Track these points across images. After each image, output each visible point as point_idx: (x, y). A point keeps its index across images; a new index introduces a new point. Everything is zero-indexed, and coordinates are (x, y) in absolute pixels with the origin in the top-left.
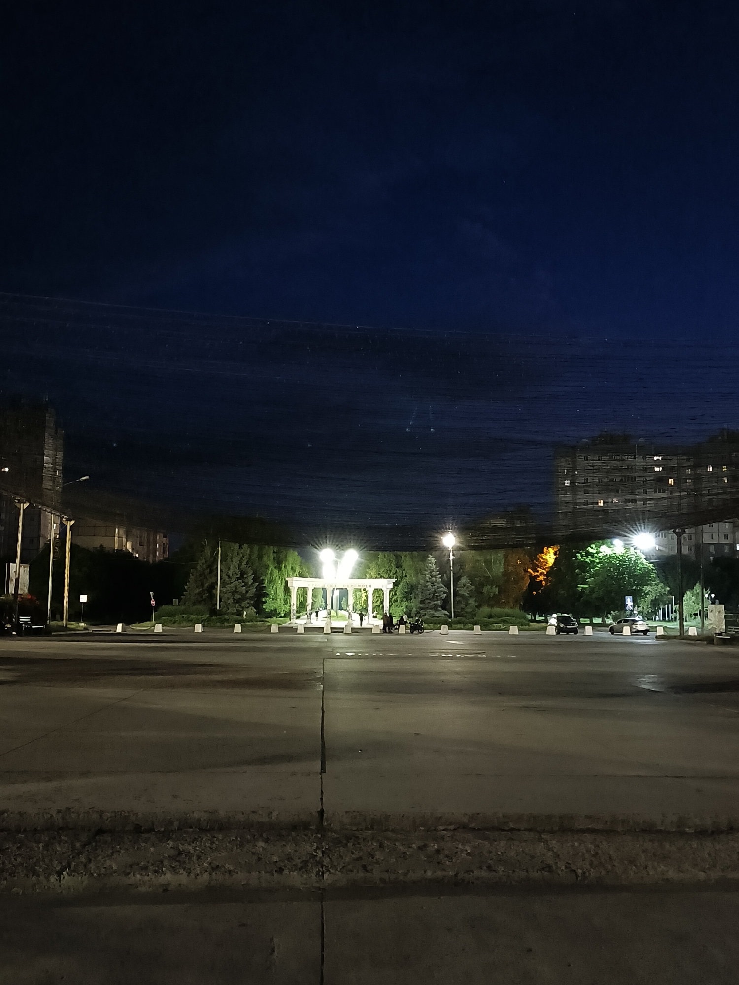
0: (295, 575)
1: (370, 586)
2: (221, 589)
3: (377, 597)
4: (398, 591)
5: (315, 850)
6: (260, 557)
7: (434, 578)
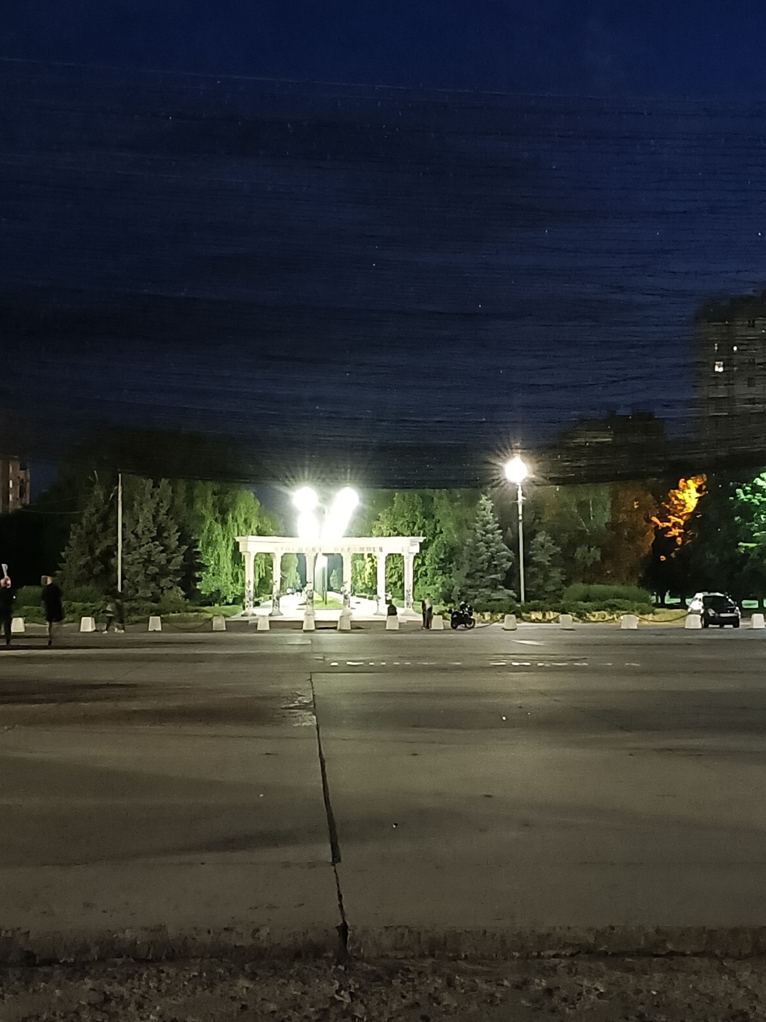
0: (250, 531)
1: (381, 550)
2: (124, 556)
3: (392, 568)
4: (428, 557)
5: (338, 992)
6: (190, 502)
7: (490, 535)
